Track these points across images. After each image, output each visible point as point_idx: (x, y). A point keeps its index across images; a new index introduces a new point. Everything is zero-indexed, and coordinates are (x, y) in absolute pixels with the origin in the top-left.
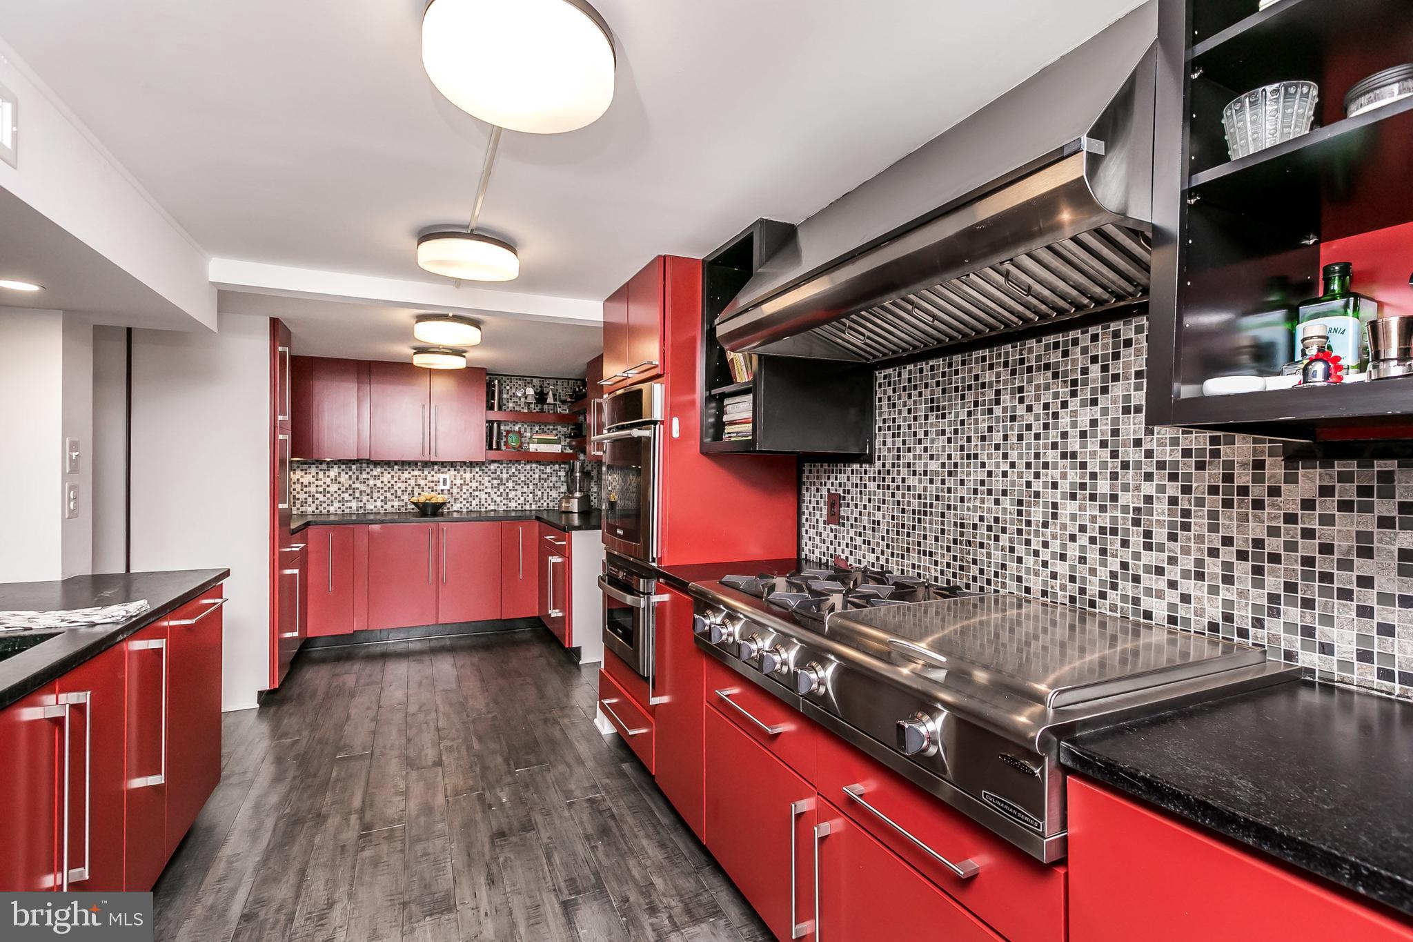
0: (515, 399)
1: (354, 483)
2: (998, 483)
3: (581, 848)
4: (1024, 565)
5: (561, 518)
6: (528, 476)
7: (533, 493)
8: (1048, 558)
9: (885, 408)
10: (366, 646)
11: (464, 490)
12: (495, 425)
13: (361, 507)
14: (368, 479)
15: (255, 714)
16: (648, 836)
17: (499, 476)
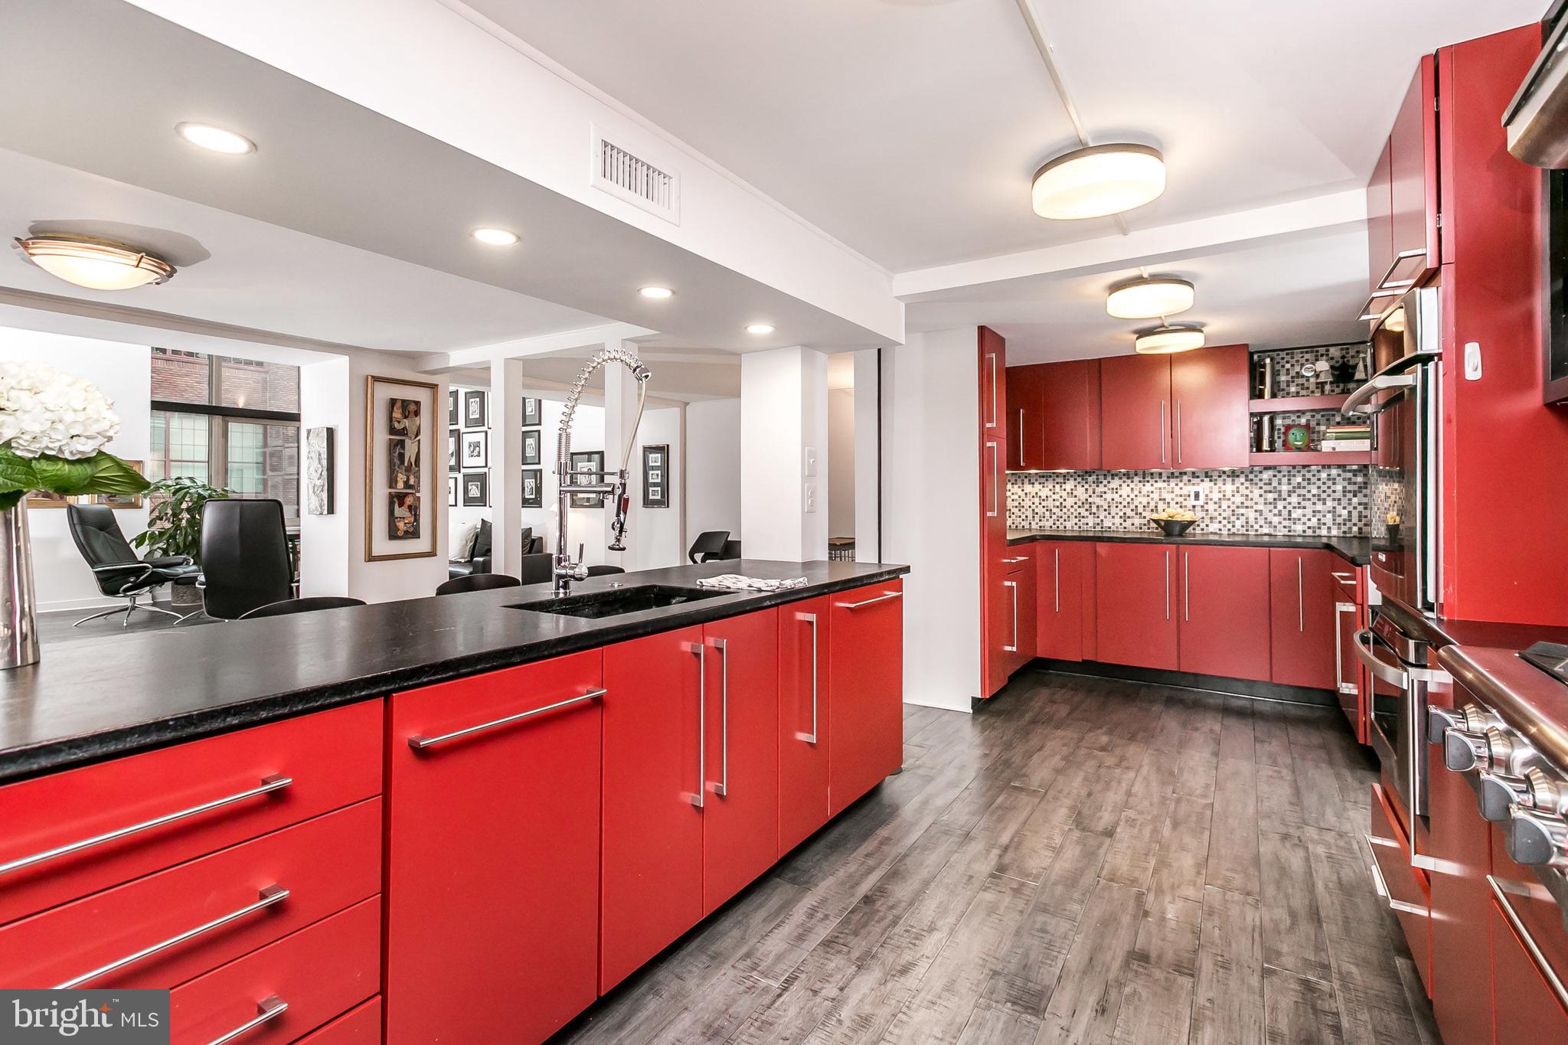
0: (1300, 381)
1: (1090, 496)
6: (1324, 488)
7: (1333, 512)
11: (1224, 507)
12: (1266, 419)
13: (1098, 524)
14: (1105, 493)
15: (968, 717)
17: (1275, 488)
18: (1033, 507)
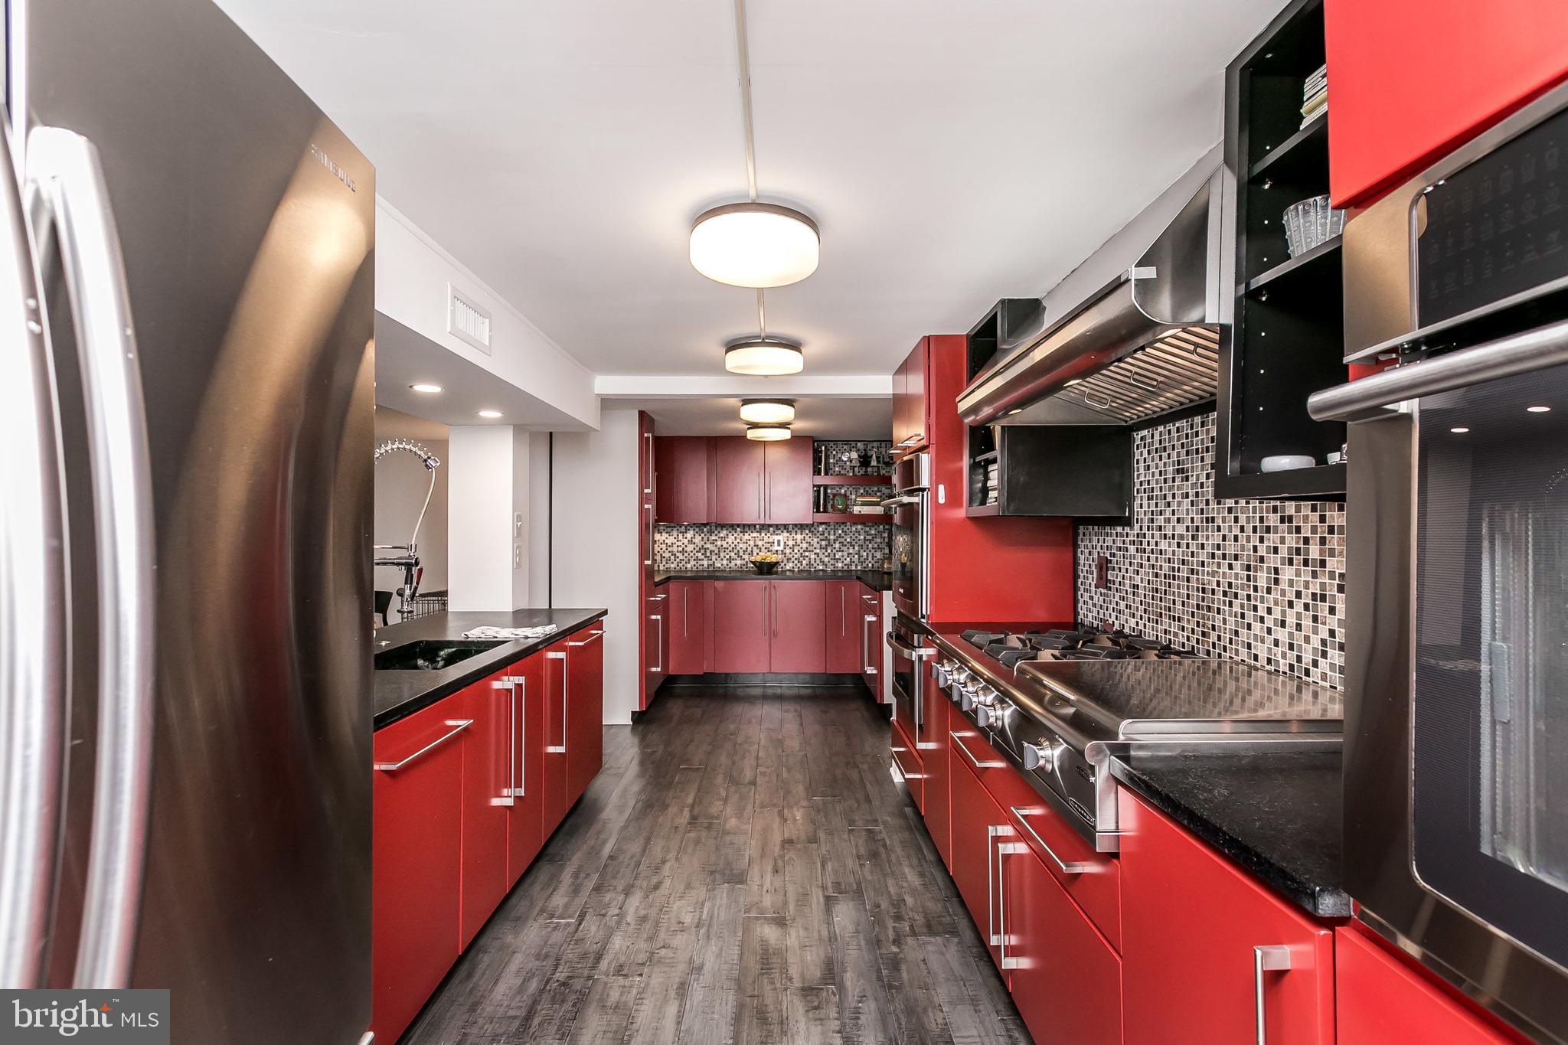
0: (840, 463)
1: (705, 543)
2: (1231, 548)
3: (851, 864)
4: (1252, 632)
5: (882, 579)
6: (854, 537)
7: (858, 554)
8: (1271, 625)
9: (1142, 471)
10: (714, 687)
11: (796, 551)
12: (822, 488)
13: (711, 565)
14: (716, 540)
15: (629, 728)
16: (911, 866)
17: (826, 537)
18: (661, 551)
